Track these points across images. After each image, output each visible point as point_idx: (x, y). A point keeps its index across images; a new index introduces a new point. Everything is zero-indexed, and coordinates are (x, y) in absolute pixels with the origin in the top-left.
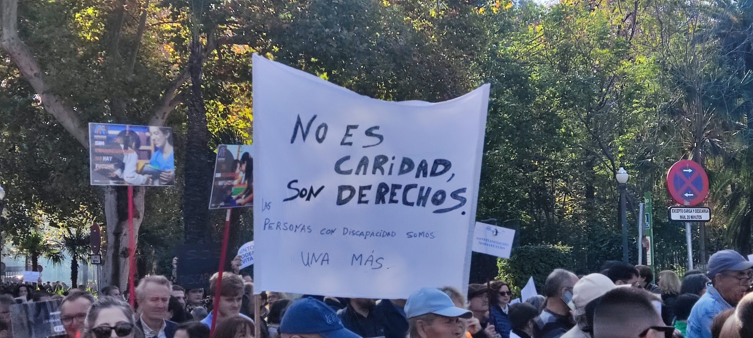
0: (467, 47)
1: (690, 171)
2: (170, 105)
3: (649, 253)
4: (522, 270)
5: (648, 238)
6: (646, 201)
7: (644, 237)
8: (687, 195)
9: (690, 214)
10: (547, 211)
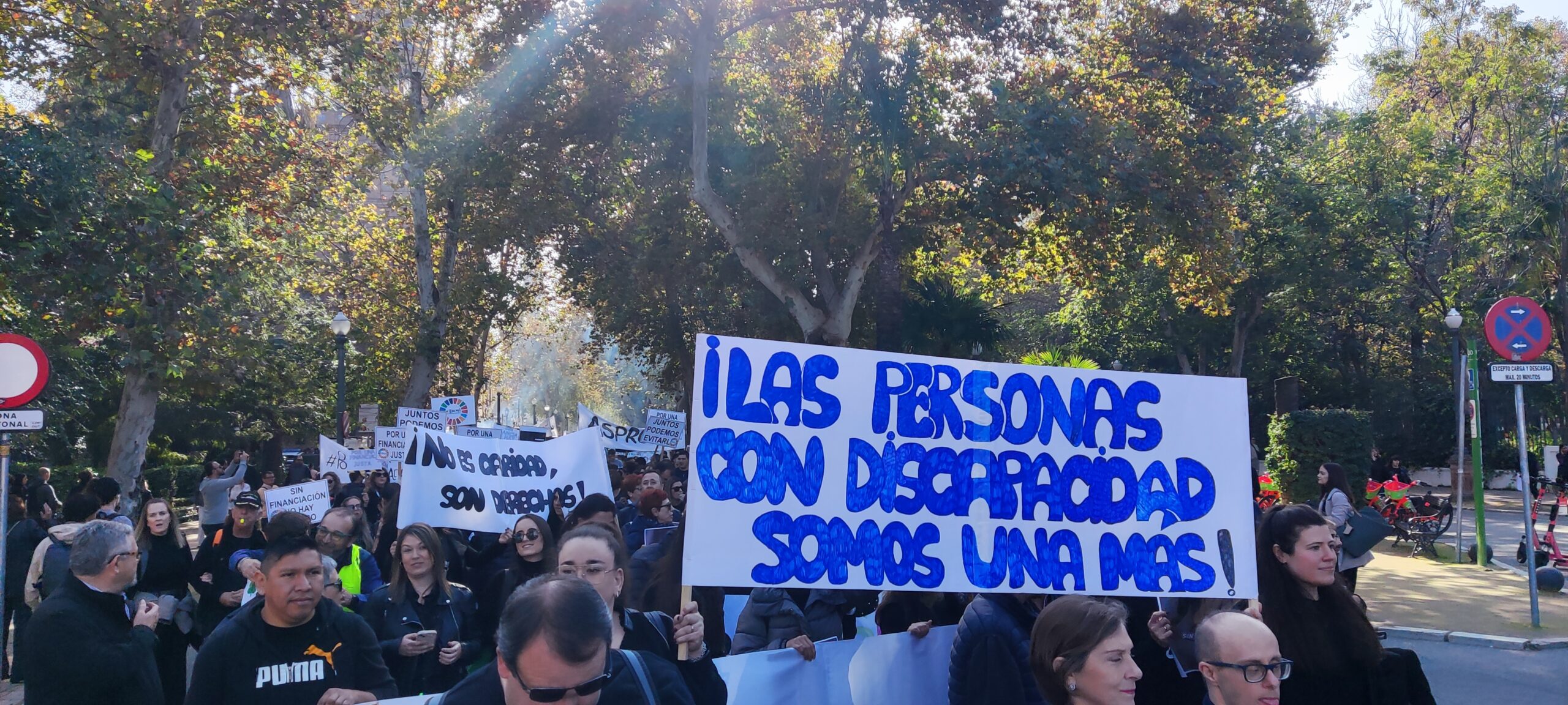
0: (1223, 165)
1: (1521, 312)
2: (871, 253)
3: (1473, 421)
4: (1301, 441)
5: (1472, 402)
6: (1470, 353)
7: (1467, 400)
8: (1516, 346)
9: (1521, 373)
10: (1357, 363)
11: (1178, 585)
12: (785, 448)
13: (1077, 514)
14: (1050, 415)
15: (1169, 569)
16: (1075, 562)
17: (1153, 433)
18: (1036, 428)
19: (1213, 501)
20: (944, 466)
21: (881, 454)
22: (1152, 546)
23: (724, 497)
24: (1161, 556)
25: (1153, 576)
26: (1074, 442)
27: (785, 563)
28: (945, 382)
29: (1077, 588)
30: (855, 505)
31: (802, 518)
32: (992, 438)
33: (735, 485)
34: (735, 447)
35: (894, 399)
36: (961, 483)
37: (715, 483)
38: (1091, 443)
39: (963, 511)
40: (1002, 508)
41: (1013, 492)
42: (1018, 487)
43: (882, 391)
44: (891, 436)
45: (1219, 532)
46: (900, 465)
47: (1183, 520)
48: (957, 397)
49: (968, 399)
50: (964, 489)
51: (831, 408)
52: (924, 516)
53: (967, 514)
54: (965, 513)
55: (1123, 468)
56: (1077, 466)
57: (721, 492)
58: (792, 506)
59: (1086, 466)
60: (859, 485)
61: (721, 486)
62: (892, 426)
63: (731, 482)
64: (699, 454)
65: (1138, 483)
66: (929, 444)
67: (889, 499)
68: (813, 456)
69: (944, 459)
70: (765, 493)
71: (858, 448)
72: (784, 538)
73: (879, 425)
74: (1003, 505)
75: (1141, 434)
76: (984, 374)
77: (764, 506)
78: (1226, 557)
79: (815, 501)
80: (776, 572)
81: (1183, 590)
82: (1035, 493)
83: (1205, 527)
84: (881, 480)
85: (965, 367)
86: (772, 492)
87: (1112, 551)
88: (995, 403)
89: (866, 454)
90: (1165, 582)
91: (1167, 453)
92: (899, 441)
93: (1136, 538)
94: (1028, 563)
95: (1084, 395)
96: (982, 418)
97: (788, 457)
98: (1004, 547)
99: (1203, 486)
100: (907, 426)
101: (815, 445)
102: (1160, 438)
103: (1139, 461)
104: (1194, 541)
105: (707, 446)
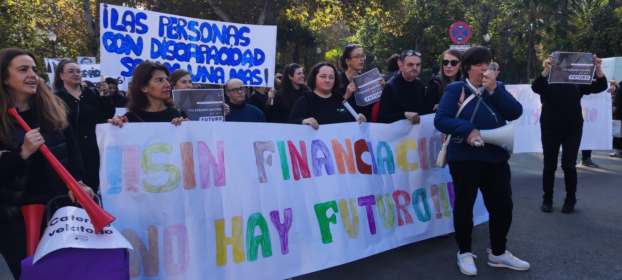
1: (462, 27)
8: (459, 39)
11: (252, 83)
12: (130, 39)
13: (223, 63)
14: (216, 35)
15: (250, 79)
16: (222, 76)
17: (248, 41)
18: (211, 38)
19: (264, 60)
20: (182, 48)
21: (162, 43)
22: (246, 72)
23: (111, 51)
24: (248, 75)
25: (245, 81)
26: (223, 43)
27: (130, 71)
28: (182, 23)
29: (222, 83)
30: (153, 57)
31: (136, 59)
32: (197, 40)
33: (115, 48)
34: (114, 38)
35: (165, 27)
36: (187, 53)
37: (109, 48)
38: (228, 44)
39: (188, 61)
40: (200, 60)
41: (203, 56)
42: (205, 55)
43: (162, 25)
44: (165, 38)
45: (265, 69)
46: (167, 47)
47: (255, 65)
48: (186, 28)
49: (190, 29)
50: (188, 55)
51: (145, 29)
52: (175, 61)
53: (189, 62)
54: (189, 61)
55: (238, 51)
56: (224, 50)
57: (110, 50)
58: (133, 56)
59: (226, 50)
60: (155, 51)
61: (110, 49)
62: (165, 35)
63: (113, 47)
64: (103, 39)
65: (242, 55)
66: (177, 41)
67: (164, 56)
68: (139, 42)
69: (182, 45)
70: (124, 51)
71: (154, 41)
72: (130, 65)
73: (161, 34)
74: (200, 59)
75: (244, 41)
76: (194, 22)
77: (124, 55)
78: (266, 76)
79: (140, 55)
80: (128, 73)
81: (253, 84)
82: (210, 57)
83: (261, 68)
84: (162, 50)
85: (188, 19)
86: (126, 51)
87: (234, 74)
88: (198, 31)
89: (157, 43)
90: (248, 82)
91: (251, 47)
92: (167, 40)
93: (241, 70)
94: (208, 76)
95: (226, 31)
96: (194, 35)
97: (131, 42)
98: (200, 71)
99: (262, 56)
100: (170, 35)
101: (140, 39)
102: (249, 43)
103: (243, 49)
104: (258, 72)
105: (105, 36)
